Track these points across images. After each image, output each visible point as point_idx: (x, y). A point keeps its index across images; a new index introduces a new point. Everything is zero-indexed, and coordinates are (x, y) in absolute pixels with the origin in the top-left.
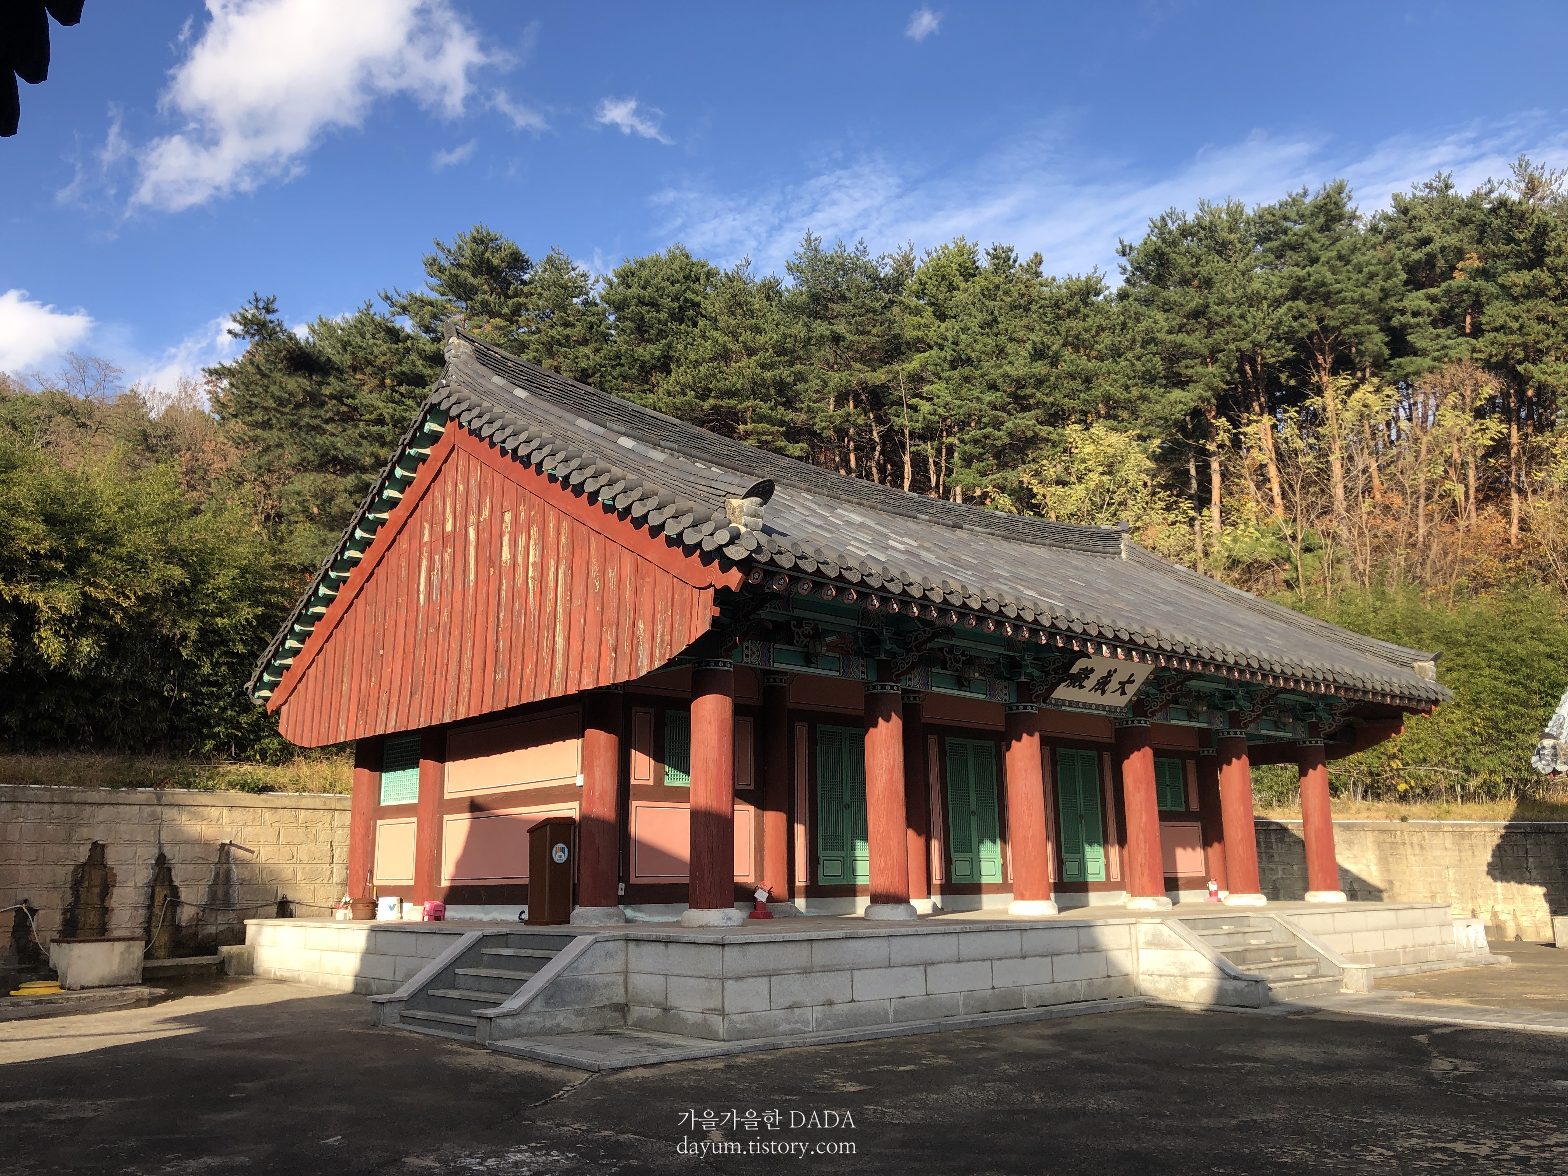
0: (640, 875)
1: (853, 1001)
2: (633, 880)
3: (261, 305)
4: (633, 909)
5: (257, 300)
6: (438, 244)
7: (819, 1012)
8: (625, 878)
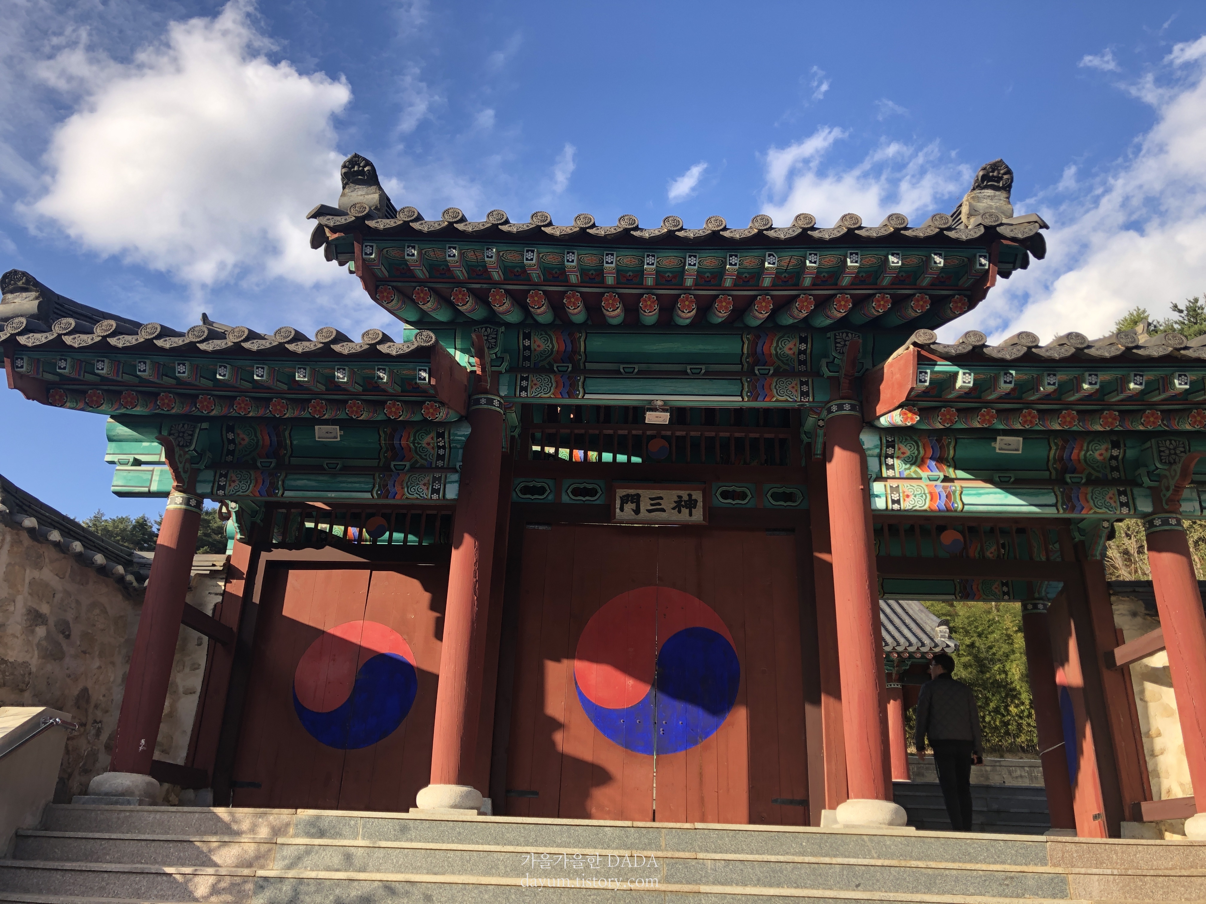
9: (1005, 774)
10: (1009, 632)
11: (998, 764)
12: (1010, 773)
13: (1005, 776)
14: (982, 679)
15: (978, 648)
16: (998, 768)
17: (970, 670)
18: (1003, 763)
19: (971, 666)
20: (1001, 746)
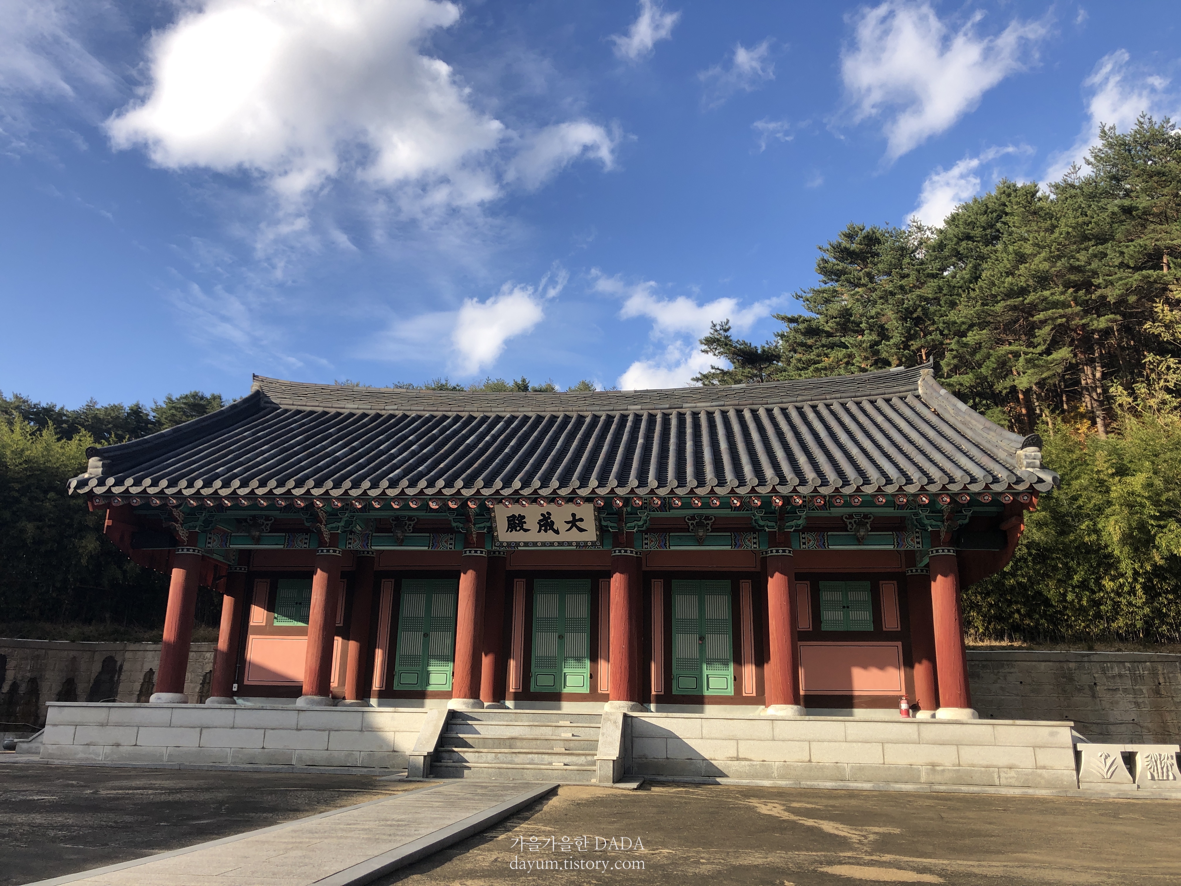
0: (250, 679)
1: (136, 745)
2: (246, 682)
3: (718, 328)
4: (244, 700)
5: (715, 326)
6: (820, 248)
7: (108, 749)
8: (240, 682)
9: (1097, 673)
10: (1102, 476)
11: (1086, 659)
12: (1104, 671)
13: (1096, 675)
14: (1063, 543)
15: (1057, 499)
16: (1086, 665)
17: (1045, 529)
18: (1095, 658)
19: (1046, 524)
20: (1089, 633)
